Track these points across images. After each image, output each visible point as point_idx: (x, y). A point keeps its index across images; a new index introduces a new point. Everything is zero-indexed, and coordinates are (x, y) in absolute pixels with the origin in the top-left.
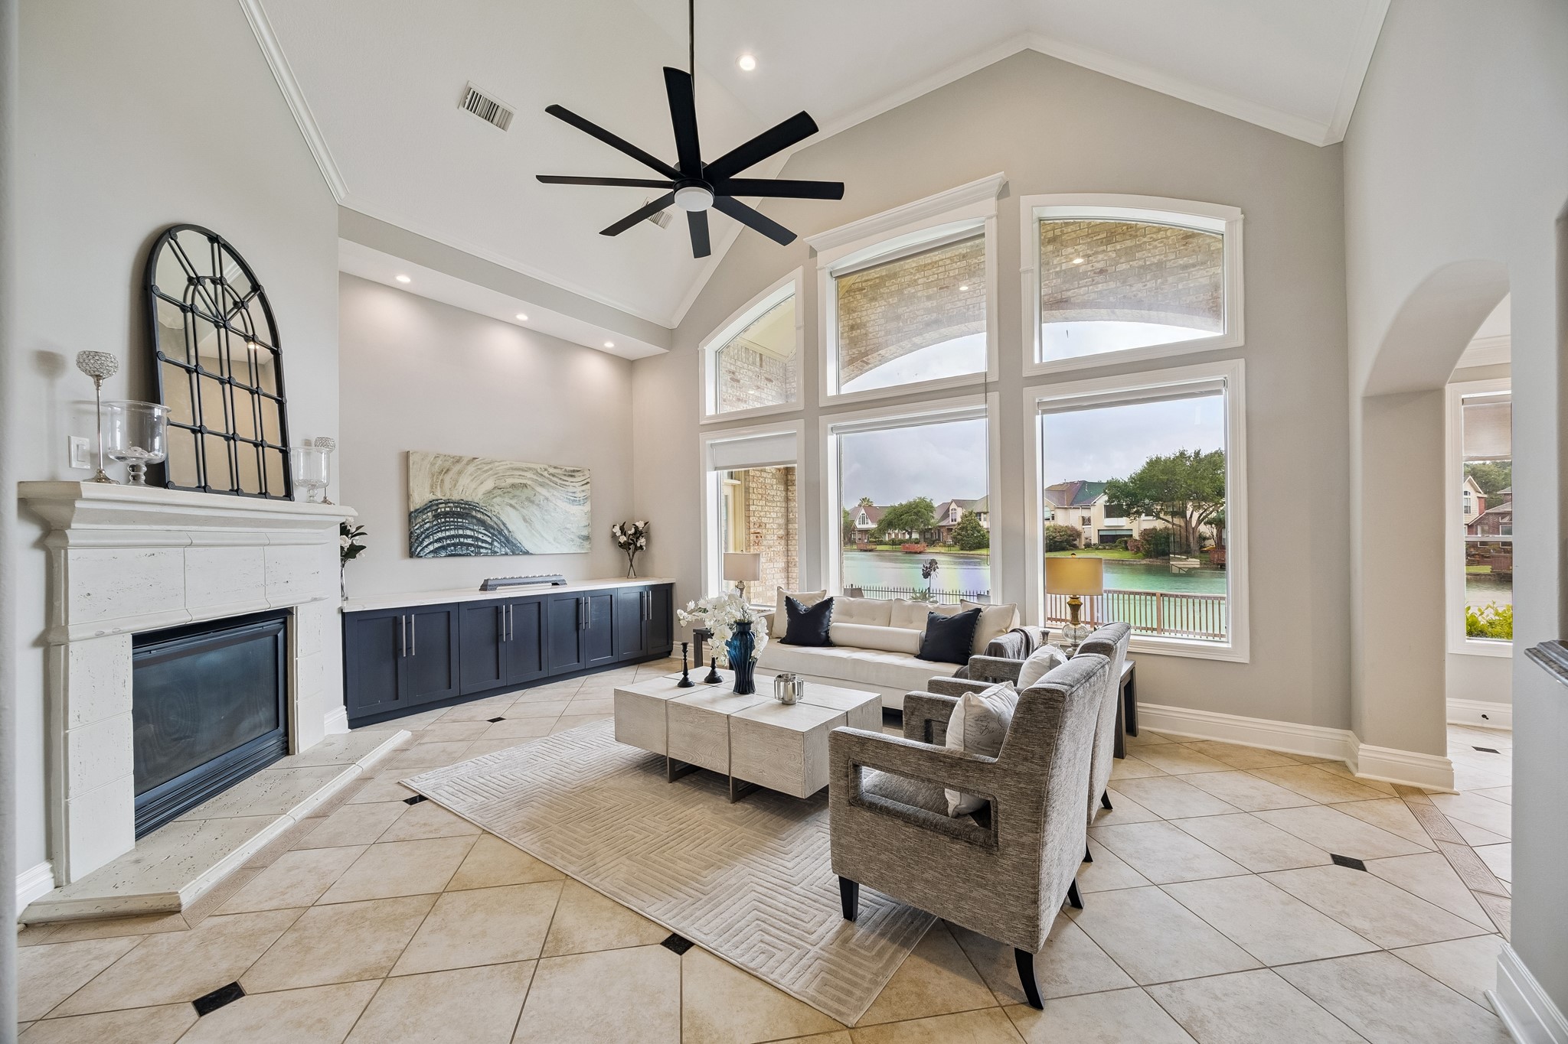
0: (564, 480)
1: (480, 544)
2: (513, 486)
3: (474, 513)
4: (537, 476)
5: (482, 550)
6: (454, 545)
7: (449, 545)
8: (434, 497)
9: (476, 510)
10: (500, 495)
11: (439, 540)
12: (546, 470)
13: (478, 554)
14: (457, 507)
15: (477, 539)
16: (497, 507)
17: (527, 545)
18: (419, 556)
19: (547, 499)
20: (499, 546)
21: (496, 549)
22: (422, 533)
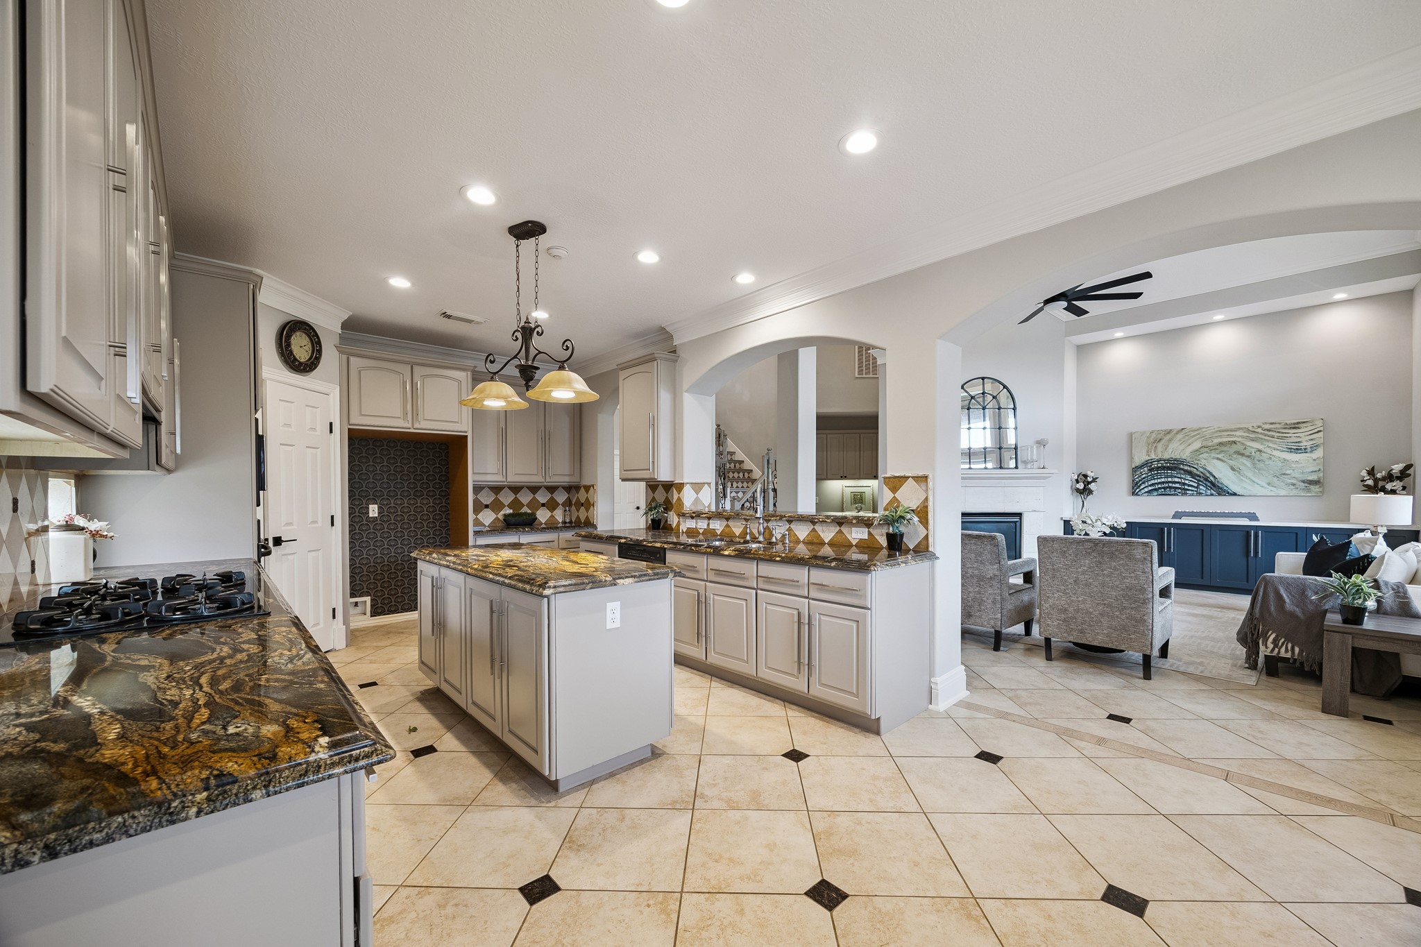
0: (1283, 433)
1: (1186, 487)
2: (1221, 444)
3: (1182, 466)
4: (1249, 433)
5: (1188, 492)
6: (1164, 488)
7: (1160, 488)
8: (1149, 458)
9: (1183, 464)
10: (1207, 452)
11: (1153, 485)
12: (1259, 427)
13: (1183, 494)
14: (1167, 463)
15: (1184, 484)
16: (1203, 461)
17: (1234, 488)
18: (1137, 495)
19: (1260, 451)
20: (1205, 489)
21: (1201, 491)
22: (1140, 481)
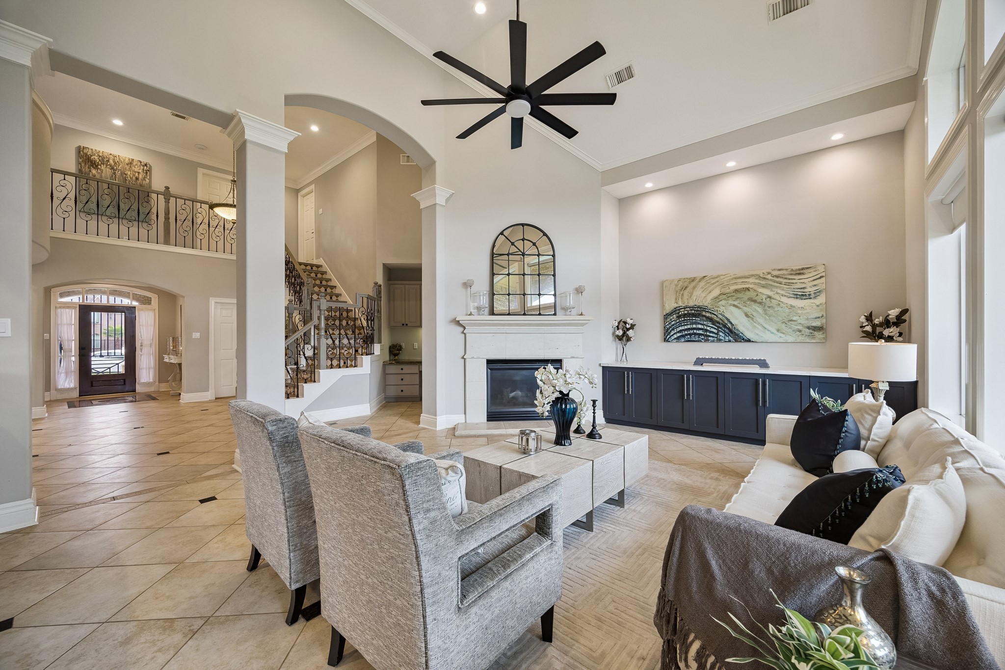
0: (790, 279)
1: (708, 334)
2: (736, 291)
3: (704, 313)
4: (760, 280)
5: (709, 338)
6: (690, 334)
7: (686, 335)
8: (677, 305)
9: (705, 311)
10: (725, 299)
11: (681, 331)
12: (769, 273)
13: (706, 341)
14: (692, 310)
15: (706, 331)
16: (722, 308)
17: (748, 335)
18: (668, 341)
19: (770, 297)
20: (723, 335)
21: (721, 338)
22: (670, 327)
